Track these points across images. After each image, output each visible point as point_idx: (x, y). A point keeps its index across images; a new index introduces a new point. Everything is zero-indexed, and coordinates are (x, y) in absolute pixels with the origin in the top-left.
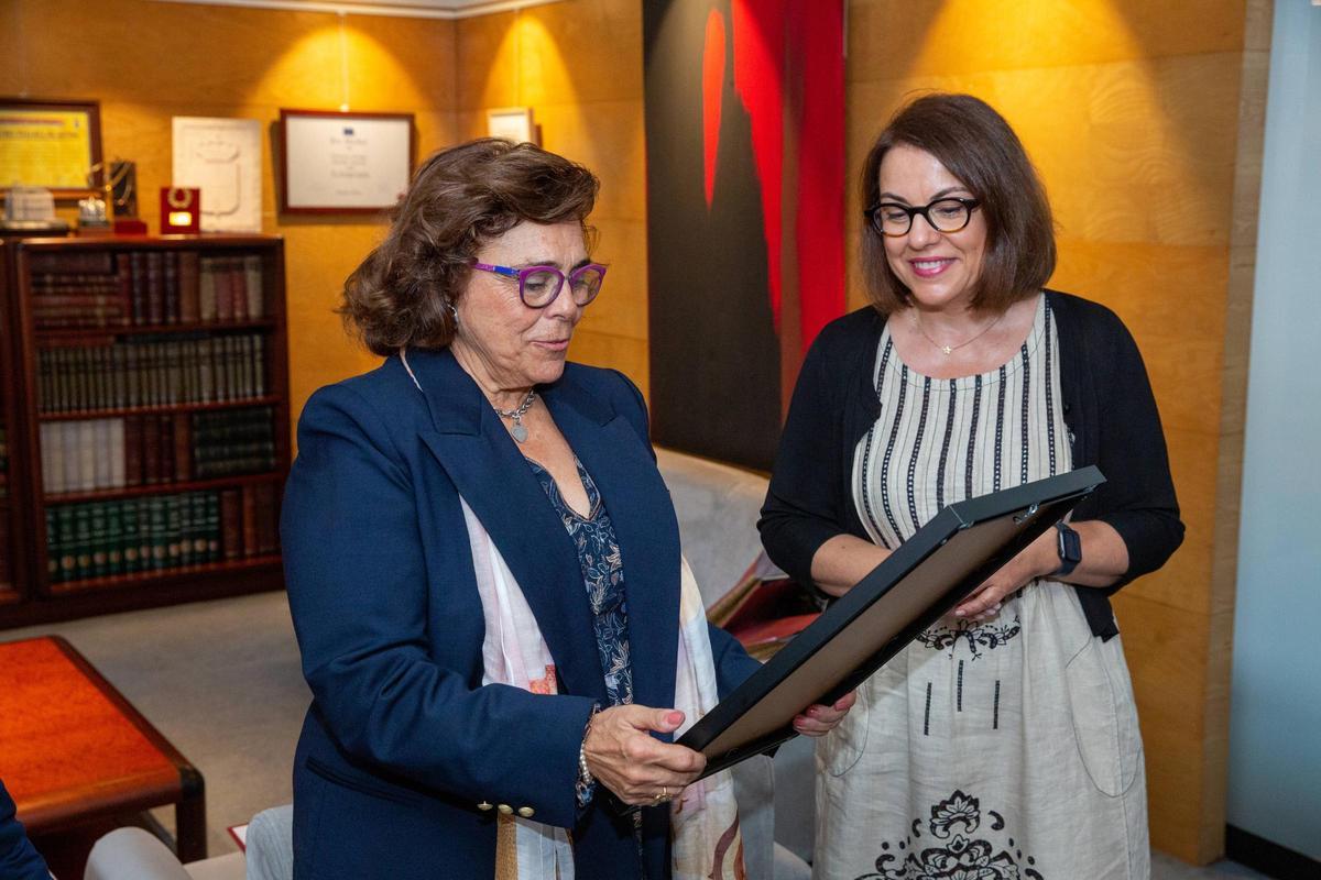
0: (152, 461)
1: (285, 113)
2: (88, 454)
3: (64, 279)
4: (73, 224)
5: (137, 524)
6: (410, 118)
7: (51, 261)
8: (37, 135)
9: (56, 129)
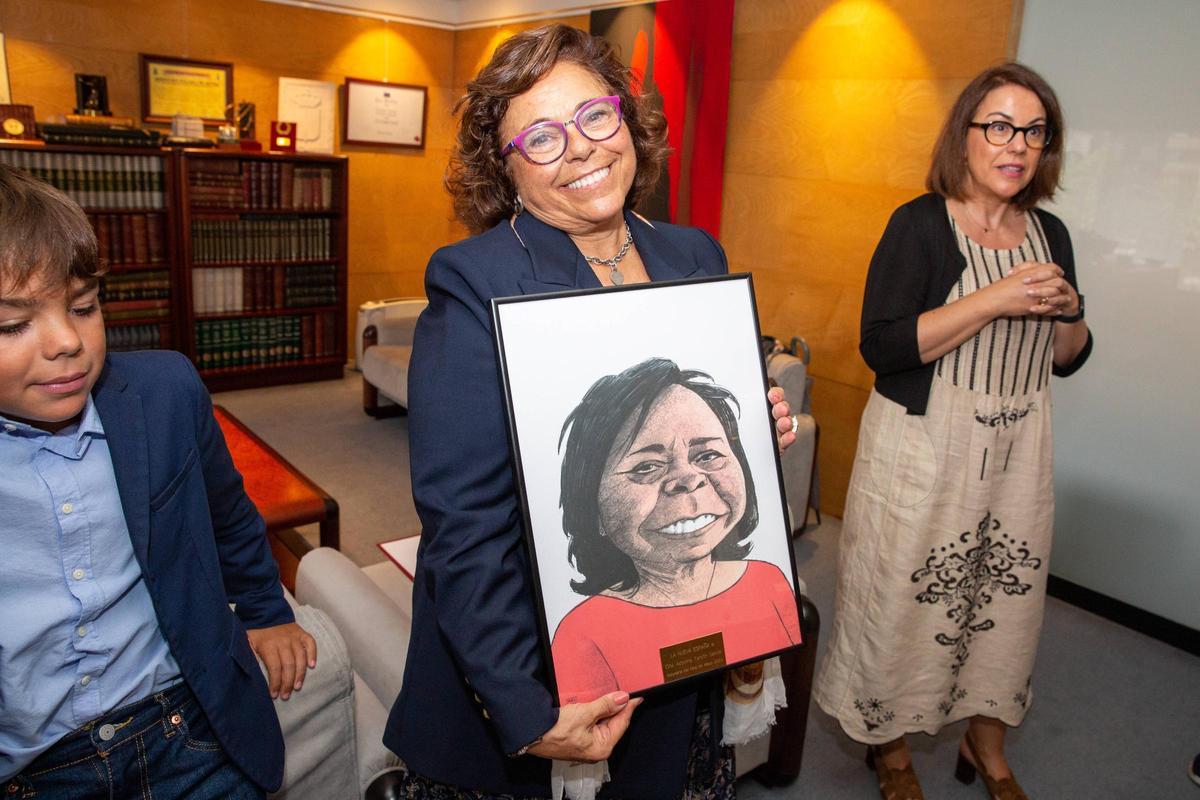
0: (260, 295)
1: (349, 80)
2: (220, 289)
3: (210, 176)
4: (215, 141)
5: (250, 335)
6: (425, 89)
7: (200, 164)
8: (192, 83)
9: (205, 80)
